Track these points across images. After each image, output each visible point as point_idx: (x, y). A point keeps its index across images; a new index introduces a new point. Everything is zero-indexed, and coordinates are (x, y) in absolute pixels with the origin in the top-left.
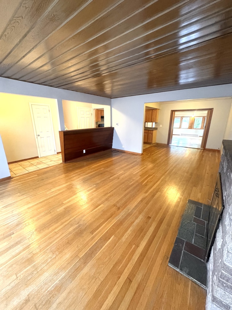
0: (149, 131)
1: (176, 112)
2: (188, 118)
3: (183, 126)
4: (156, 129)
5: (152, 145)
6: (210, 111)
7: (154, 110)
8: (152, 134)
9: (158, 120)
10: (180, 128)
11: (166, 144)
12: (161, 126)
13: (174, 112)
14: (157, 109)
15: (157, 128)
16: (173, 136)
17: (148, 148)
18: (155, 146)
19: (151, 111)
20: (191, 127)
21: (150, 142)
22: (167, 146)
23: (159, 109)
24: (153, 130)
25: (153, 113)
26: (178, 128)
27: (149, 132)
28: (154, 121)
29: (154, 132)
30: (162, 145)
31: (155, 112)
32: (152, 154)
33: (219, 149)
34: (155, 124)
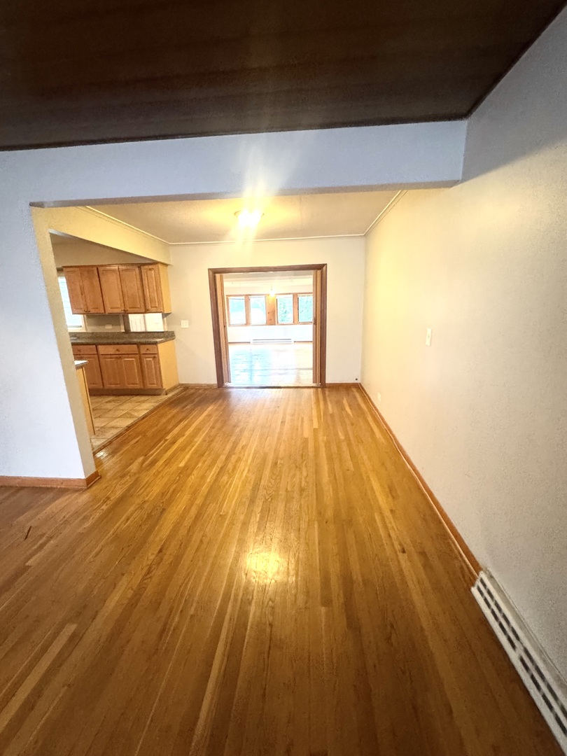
0: (142, 347)
1: (224, 275)
2: (263, 299)
3: (253, 320)
4: (168, 336)
5: (164, 398)
6: (319, 272)
7: (146, 267)
8: (155, 356)
10: (247, 323)
11: (212, 385)
12: (185, 324)
13: (218, 276)
14: (155, 263)
15: (173, 333)
16: (231, 347)
17: (144, 417)
18: (172, 403)
19: (137, 270)
20: (272, 319)
21: (155, 386)
22: (218, 392)
23: (166, 265)
24: (156, 343)
25: (144, 277)
26: (242, 325)
27: (143, 349)
28: (154, 309)
29: (163, 348)
30: (199, 389)
31: (151, 275)
32: (151, 458)
33: (358, 382)
34: (163, 318)
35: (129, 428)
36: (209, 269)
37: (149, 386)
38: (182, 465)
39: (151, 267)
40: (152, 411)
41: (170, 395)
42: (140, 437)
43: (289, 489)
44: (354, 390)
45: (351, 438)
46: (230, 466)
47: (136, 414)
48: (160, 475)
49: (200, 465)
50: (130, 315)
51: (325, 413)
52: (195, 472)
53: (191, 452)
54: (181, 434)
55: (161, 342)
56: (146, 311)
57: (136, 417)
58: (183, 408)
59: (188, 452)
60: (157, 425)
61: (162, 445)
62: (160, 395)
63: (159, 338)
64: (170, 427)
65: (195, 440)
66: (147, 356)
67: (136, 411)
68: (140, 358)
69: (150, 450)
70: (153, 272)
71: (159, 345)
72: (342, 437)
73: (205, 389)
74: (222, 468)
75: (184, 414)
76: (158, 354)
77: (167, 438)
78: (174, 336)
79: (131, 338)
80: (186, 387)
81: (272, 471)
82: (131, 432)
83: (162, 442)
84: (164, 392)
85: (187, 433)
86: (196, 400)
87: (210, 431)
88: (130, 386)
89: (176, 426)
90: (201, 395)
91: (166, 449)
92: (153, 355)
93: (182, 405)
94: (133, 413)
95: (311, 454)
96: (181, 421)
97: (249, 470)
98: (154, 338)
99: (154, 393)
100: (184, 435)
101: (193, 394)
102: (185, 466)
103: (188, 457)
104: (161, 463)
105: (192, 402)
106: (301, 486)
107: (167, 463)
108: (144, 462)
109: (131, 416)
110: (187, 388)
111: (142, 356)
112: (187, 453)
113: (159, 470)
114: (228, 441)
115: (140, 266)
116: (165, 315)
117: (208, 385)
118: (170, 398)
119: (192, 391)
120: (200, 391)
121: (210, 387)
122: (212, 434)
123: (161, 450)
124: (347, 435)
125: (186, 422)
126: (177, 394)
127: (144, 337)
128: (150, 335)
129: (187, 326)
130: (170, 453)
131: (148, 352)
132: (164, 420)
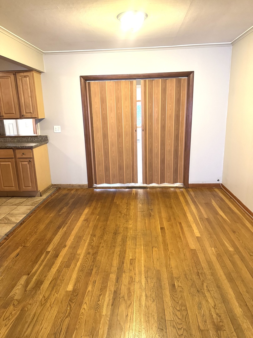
0: (17, 151)
4: (43, 140)
5: (39, 200)
7: (22, 74)
8: (31, 160)
9: (44, 111)
11: (83, 186)
12: (57, 129)
14: (30, 70)
15: (46, 137)
18: (48, 205)
19: (12, 76)
21: (30, 189)
23: (40, 72)
24: (31, 148)
25: (19, 84)
27: (19, 153)
28: (29, 115)
29: (38, 152)
30: (72, 190)
31: (26, 81)
32: (35, 278)
33: (220, 182)
34: (36, 123)
35: (8, 235)
36: (81, 77)
37: (24, 188)
38: (70, 288)
39: (25, 74)
40: (29, 216)
41: (44, 197)
42: (20, 247)
43: (202, 328)
44: (216, 190)
45: (241, 249)
46: (124, 290)
47: (13, 219)
48: (48, 305)
49: (90, 288)
50: (5, 121)
51: (201, 218)
52: (86, 299)
53: (77, 269)
54: (62, 245)
55: (36, 147)
56: (22, 117)
57: (14, 223)
58: (59, 211)
59: (74, 268)
60: (36, 233)
61: (44, 259)
62: (35, 197)
63: (32, 142)
64: (49, 236)
65: (79, 252)
66: (22, 160)
67: (12, 215)
68: (16, 162)
69: (33, 267)
70: (28, 78)
71: (34, 150)
72: (231, 249)
73: (77, 190)
74: (115, 292)
75: (60, 220)
76: (33, 158)
77: (49, 249)
78: (48, 140)
79: (6, 142)
80: (58, 188)
81: (172, 296)
82: (10, 241)
83: (44, 254)
84: (39, 193)
85: (69, 243)
86: (71, 202)
87: (92, 240)
88: (7, 189)
89: (55, 234)
90: (74, 195)
91: (50, 265)
92: (28, 160)
93: (58, 208)
94: (10, 218)
95: (207, 271)
96: (59, 228)
97: (146, 296)
98: (28, 142)
99: (29, 195)
100: (65, 246)
101: (66, 195)
102: (74, 290)
103: (74, 276)
104: (46, 284)
105: (67, 204)
106: (214, 322)
107: (54, 284)
108: (27, 283)
109: (8, 222)
110: (60, 188)
111: (17, 159)
112: (73, 271)
113: (46, 296)
114: (113, 253)
115: (15, 73)
116: (38, 120)
117: (79, 186)
118: (45, 200)
119: (64, 192)
120: (72, 192)
121: (81, 187)
122: (94, 244)
123: (45, 266)
124: (234, 246)
125: (65, 229)
126: (51, 195)
127: (18, 142)
128: (24, 139)
129: (60, 131)
130: (54, 270)
131: (24, 156)
132: (42, 227)
